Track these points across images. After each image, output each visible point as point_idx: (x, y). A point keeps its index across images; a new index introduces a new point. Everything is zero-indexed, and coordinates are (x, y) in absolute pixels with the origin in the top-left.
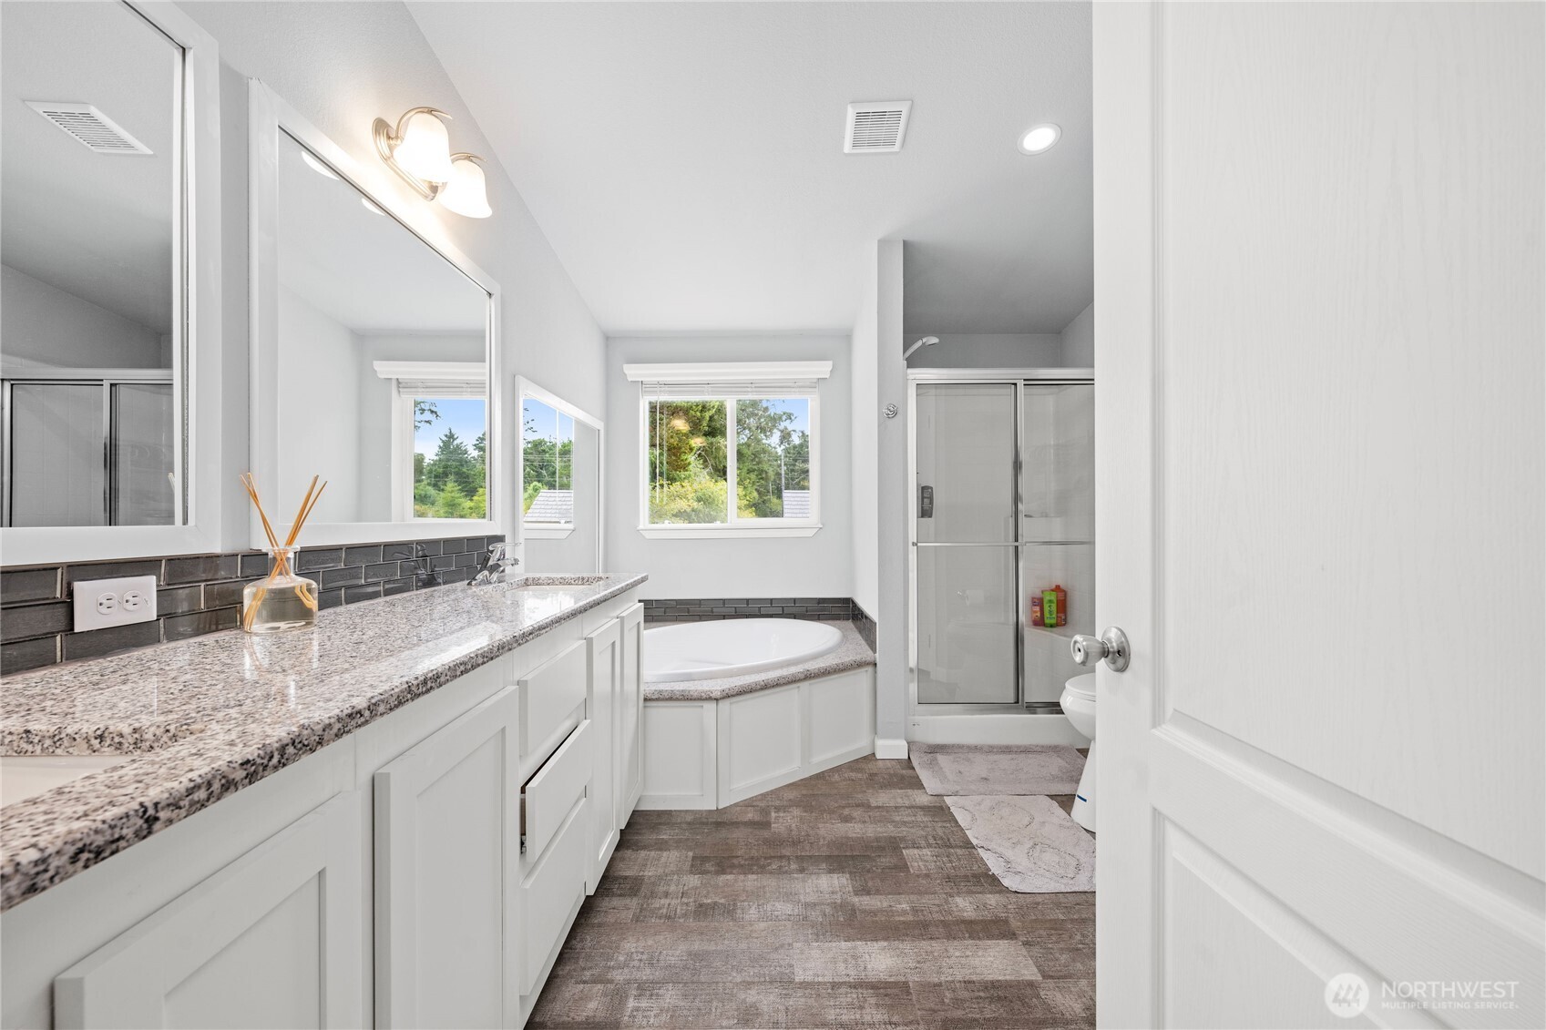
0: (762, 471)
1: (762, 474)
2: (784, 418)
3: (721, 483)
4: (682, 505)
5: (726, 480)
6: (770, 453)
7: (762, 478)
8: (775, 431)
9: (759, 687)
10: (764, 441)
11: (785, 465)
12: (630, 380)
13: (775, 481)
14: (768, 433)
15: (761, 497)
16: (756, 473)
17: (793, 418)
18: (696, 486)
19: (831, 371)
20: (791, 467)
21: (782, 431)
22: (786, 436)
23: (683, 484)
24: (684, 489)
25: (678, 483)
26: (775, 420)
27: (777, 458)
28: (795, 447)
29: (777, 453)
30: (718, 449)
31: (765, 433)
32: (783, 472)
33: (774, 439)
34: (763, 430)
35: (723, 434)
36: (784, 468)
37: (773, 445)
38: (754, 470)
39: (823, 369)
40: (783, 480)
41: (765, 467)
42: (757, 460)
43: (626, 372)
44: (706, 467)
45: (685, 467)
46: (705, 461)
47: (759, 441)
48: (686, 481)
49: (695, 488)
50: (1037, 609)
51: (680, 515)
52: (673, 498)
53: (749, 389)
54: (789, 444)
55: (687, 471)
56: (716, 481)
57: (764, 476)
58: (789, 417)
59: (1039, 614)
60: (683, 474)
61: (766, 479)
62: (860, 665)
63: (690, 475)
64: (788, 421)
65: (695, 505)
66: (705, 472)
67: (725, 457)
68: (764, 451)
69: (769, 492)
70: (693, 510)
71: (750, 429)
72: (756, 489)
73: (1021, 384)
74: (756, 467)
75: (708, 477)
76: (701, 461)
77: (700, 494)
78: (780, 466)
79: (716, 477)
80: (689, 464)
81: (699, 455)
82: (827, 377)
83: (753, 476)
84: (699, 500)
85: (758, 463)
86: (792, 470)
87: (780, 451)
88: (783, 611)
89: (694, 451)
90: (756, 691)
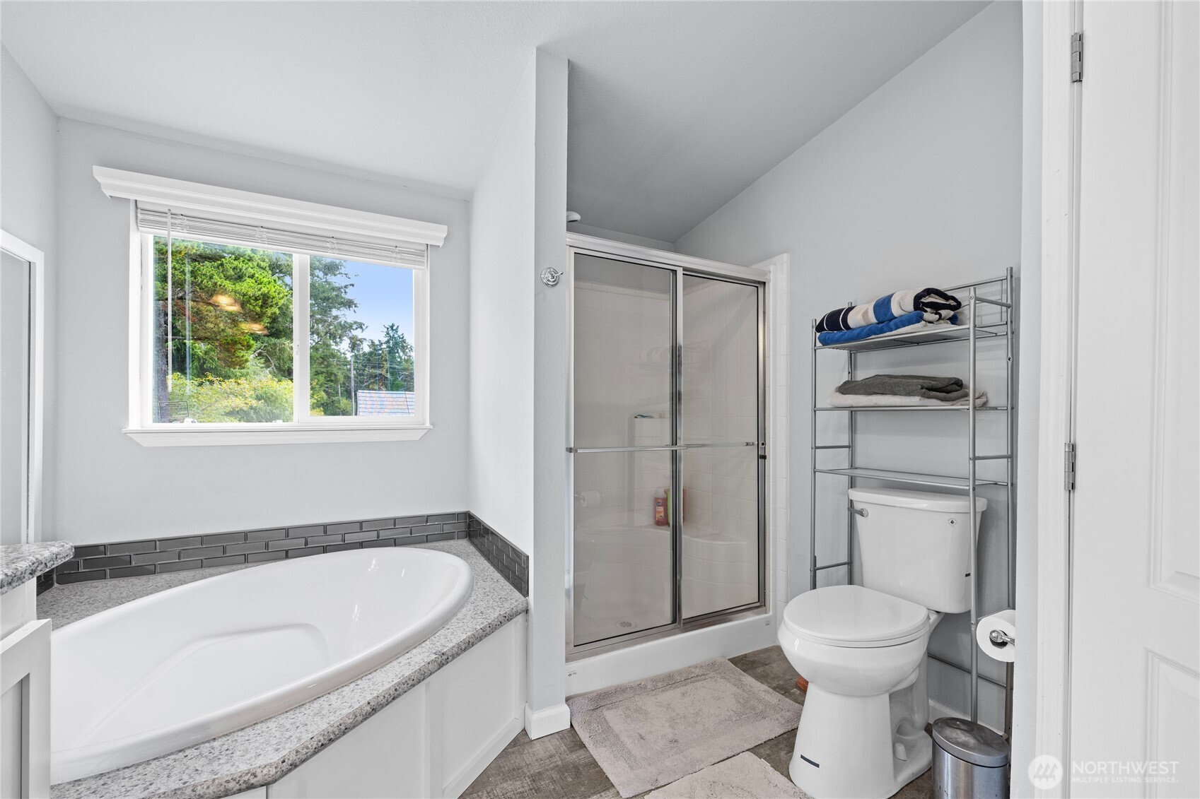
0: (331, 373)
1: (331, 377)
2: (355, 327)
3: (285, 383)
4: (238, 403)
5: (292, 380)
6: (339, 358)
7: (331, 381)
8: (345, 338)
9: (360, 718)
10: (333, 347)
11: (355, 369)
12: (108, 193)
13: (344, 384)
14: (338, 340)
15: (329, 398)
16: (324, 375)
17: (364, 327)
18: (254, 384)
19: (445, 239)
20: (361, 372)
21: (350, 338)
22: (354, 345)
23: (239, 381)
24: (241, 386)
25: (233, 380)
26: (346, 327)
27: (346, 363)
28: (364, 354)
29: (346, 358)
30: (282, 350)
31: (335, 338)
32: (353, 376)
33: (344, 346)
34: (333, 336)
35: (288, 334)
36: (353, 373)
37: (342, 351)
38: (322, 373)
39: (436, 234)
40: (353, 382)
41: (335, 371)
42: (325, 363)
43: (100, 179)
44: (268, 367)
45: (242, 364)
46: (267, 361)
47: (328, 346)
48: (243, 378)
49: (254, 385)
50: (661, 509)
51: (233, 413)
52: (226, 395)
53: (328, 245)
54: (358, 351)
55: (244, 368)
56: (280, 381)
57: (333, 378)
58: (360, 326)
59: (662, 514)
60: (237, 371)
61: (336, 381)
62: (508, 618)
63: (248, 373)
64: (359, 330)
65: (254, 403)
66: (267, 371)
67: (291, 359)
68: (333, 356)
69: (337, 393)
70: (251, 408)
71: (318, 334)
72: (324, 391)
73: (680, 272)
74: (324, 370)
75: (270, 376)
76: (262, 361)
77: (260, 392)
78: (350, 370)
79: (280, 377)
80: (247, 361)
81: (260, 354)
82: (441, 244)
83: (321, 378)
84: (259, 398)
85: (327, 366)
86: (360, 375)
87: (349, 356)
88: (378, 536)
89: (253, 349)
90: (355, 725)
